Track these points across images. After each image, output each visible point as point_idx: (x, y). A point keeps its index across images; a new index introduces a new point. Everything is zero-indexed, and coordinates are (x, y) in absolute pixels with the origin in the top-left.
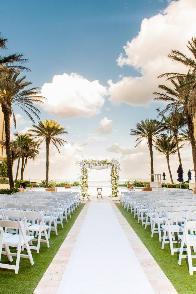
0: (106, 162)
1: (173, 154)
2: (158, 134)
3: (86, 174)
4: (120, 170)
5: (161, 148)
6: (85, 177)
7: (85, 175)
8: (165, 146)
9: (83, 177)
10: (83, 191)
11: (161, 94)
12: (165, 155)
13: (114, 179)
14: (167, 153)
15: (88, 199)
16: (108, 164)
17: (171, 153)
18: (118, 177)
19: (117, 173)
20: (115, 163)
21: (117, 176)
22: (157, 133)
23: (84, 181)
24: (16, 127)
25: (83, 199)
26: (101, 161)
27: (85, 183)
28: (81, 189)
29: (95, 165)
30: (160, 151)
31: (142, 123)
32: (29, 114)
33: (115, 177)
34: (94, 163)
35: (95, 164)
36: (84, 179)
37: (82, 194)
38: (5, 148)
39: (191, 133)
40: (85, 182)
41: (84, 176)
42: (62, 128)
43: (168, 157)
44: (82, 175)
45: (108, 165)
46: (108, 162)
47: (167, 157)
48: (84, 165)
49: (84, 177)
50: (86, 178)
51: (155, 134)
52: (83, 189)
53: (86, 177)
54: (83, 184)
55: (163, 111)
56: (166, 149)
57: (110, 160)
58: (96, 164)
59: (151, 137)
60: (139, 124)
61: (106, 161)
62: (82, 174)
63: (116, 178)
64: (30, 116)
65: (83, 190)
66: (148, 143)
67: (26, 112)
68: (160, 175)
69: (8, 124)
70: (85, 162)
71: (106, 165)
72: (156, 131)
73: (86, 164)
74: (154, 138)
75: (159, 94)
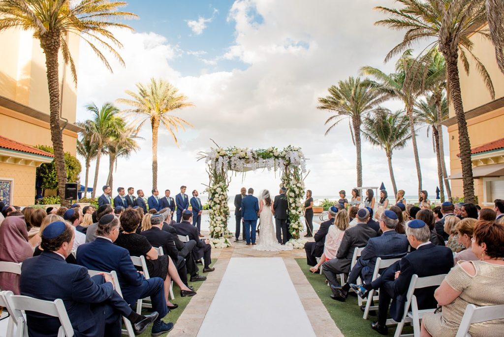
0: (271, 154)
1: (400, 147)
2: (370, 110)
3: (221, 184)
4: (307, 173)
5: (377, 137)
6: (219, 190)
7: (218, 185)
8: (384, 132)
9: (213, 191)
10: (215, 225)
11: (391, 11)
12: (384, 150)
13: (292, 194)
14: (389, 146)
15: (226, 245)
16: (277, 157)
17: (395, 146)
18: (302, 191)
19: (298, 180)
20: (293, 156)
21: (298, 187)
22: (370, 107)
23: (215, 199)
24: (78, 85)
25: (214, 244)
26: (260, 150)
27: (219, 204)
28: (210, 220)
29: (243, 161)
30: (374, 143)
31: (340, 87)
32: (101, 54)
33: (294, 192)
34: (243, 154)
35: (244, 158)
36: (217, 196)
37: (212, 233)
38: (50, 127)
39: (456, 95)
40: (218, 202)
41: (215, 187)
42: (182, 97)
43: (389, 155)
44: (211, 186)
45: (276, 159)
46: (276, 154)
47: (387, 154)
48: (217, 160)
49: (217, 191)
50: (222, 193)
51: (366, 108)
52: (215, 220)
53: (222, 191)
54: (214, 208)
55: (397, 46)
56: (387, 137)
57: (280, 149)
58: (246, 157)
59: (359, 113)
60: (335, 87)
61: (272, 152)
62: (212, 182)
63: (297, 192)
64: (102, 57)
65: (213, 222)
66: (352, 127)
67: (94, 47)
68: (377, 188)
69: (54, 74)
70: (219, 153)
71: (271, 161)
72: (368, 102)
73: (221, 159)
74: (363, 116)
75: (388, 9)
